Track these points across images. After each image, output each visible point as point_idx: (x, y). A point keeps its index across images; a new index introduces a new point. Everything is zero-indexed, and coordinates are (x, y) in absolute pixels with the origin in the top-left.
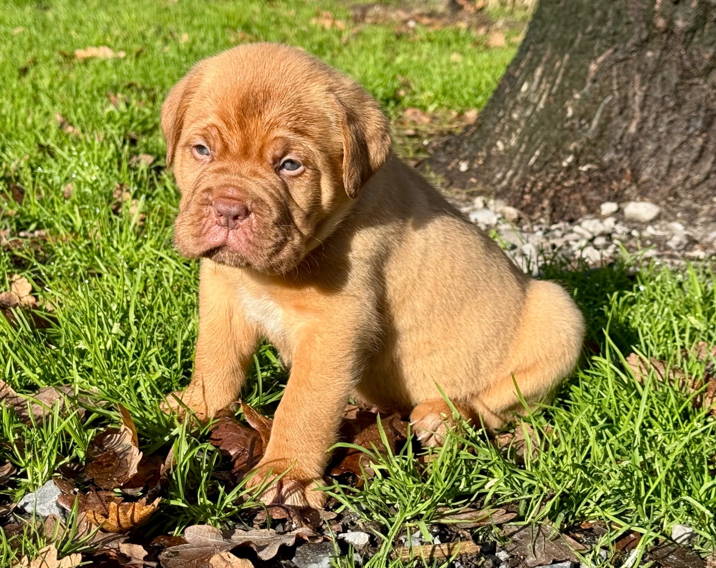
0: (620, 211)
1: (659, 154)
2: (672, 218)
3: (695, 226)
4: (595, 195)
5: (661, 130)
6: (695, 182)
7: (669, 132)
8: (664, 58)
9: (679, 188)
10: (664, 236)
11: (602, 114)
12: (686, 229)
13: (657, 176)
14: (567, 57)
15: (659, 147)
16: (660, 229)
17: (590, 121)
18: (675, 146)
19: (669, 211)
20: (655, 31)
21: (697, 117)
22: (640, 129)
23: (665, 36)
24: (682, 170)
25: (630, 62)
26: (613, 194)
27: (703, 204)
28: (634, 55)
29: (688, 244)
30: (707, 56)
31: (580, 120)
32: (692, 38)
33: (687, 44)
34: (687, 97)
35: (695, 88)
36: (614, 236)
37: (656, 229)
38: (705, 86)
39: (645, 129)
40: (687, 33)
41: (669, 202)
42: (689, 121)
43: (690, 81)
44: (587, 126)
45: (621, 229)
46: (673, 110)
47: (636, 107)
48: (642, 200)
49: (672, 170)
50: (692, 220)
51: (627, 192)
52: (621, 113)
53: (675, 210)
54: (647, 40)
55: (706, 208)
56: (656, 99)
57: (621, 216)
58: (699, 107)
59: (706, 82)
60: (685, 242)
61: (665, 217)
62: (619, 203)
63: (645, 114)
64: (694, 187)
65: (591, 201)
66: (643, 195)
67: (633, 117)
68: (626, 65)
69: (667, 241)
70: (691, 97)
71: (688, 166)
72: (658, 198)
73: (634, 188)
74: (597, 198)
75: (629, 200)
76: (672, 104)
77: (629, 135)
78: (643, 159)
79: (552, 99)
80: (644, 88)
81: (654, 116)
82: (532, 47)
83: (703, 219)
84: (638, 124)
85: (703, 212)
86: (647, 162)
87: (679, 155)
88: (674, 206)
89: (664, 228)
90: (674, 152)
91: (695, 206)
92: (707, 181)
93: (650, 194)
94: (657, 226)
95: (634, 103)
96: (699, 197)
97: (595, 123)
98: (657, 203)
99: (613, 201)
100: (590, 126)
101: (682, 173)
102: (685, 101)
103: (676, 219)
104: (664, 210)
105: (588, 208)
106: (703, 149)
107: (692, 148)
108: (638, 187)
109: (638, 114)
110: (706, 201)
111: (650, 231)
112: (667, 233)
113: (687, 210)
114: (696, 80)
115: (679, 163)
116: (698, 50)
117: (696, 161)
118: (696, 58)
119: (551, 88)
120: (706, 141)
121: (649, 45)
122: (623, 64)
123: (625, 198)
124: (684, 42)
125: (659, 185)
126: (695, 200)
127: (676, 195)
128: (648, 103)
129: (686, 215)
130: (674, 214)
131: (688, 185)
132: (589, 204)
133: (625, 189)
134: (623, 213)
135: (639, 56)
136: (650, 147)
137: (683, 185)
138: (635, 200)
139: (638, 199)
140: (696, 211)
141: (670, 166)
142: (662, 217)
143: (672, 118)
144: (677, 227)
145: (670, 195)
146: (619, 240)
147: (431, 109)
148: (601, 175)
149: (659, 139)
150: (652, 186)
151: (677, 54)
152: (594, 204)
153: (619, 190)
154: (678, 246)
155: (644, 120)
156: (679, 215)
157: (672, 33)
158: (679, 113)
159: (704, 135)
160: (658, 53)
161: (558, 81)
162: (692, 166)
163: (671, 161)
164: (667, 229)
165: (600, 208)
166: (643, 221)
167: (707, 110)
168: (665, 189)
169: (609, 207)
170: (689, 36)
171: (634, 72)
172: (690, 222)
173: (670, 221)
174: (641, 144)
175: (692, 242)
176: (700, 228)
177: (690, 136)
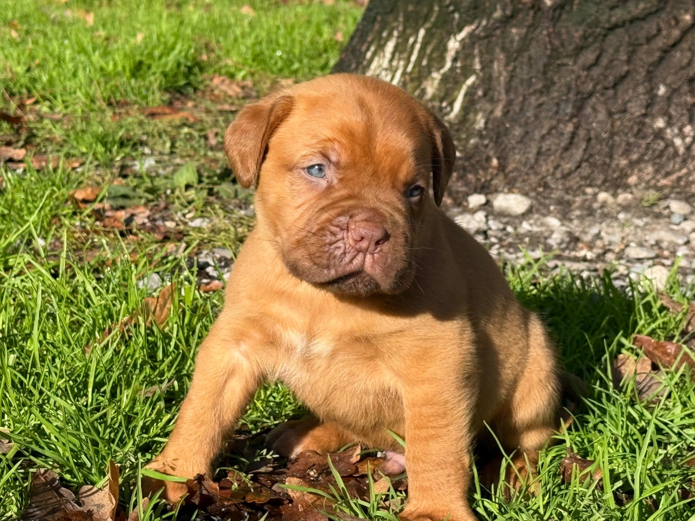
0: (488, 203)
1: (526, 140)
2: (544, 211)
3: (571, 220)
4: (462, 186)
5: (529, 114)
6: (566, 172)
7: (536, 116)
8: (530, 36)
9: (549, 178)
10: (542, 233)
11: (466, 95)
12: (563, 225)
13: (525, 164)
14: (422, 32)
15: (527, 133)
16: (535, 224)
17: (451, 104)
18: (544, 131)
19: (541, 204)
20: (520, 6)
21: (567, 101)
22: (506, 113)
23: (531, 13)
24: (552, 158)
25: (494, 39)
26: (479, 185)
27: (575, 196)
28: (498, 32)
29: (569, 243)
30: (577, 35)
31: (441, 102)
32: (560, 15)
33: (555, 20)
34: (556, 79)
35: (564, 68)
36: (489, 232)
37: (531, 225)
38: (575, 68)
39: (511, 113)
40: (555, 10)
41: (539, 194)
42: (558, 105)
43: (559, 62)
44: (449, 109)
45: (494, 225)
46: (541, 92)
47: (502, 88)
48: (510, 191)
49: (542, 158)
50: (567, 213)
51: (494, 182)
52: (485, 94)
53: (547, 202)
54: (512, 17)
55: (579, 200)
56: (522, 81)
57: (490, 209)
58: (569, 89)
59: (575, 63)
60: (567, 239)
61: (538, 211)
62: (486, 194)
63: (512, 96)
64: (565, 177)
65: (458, 192)
66: (511, 185)
67: (499, 100)
68: (489, 42)
69: (546, 238)
70: (559, 79)
71: (558, 154)
72: (527, 188)
73: (501, 177)
74: (464, 189)
75: (496, 191)
76: (539, 86)
77: (496, 119)
78: (510, 146)
79: (407, 77)
80: (510, 68)
81: (521, 99)
82: (379, 18)
83: (578, 213)
84: (505, 107)
85: (577, 204)
86: (514, 148)
87: (548, 142)
88: (545, 198)
89: (539, 223)
90: (543, 138)
91: (568, 197)
92: (579, 170)
93: (518, 185)
94: (532, 221)
95: (499, 84)
96: (570, 188)
97: (457, 106)
98: (526, 194)
99: (480, 193)
100: (452, 109)
101: (553, 162)
102: (553, 83)
103: (549, 213)
104: (534, 202)
105: (455, 200)
106: (574, 135)
107: (562, 134)
108: (506, 176)
109: (503, 96)
110: (578, 192)
111: (525, 226)
112: (543, 229)
113: (559, 202)
114: (565, 61)
115: (549, 150)
116: (566, 27)
117: (566, 149)
118: (564, 37)
119: (406, 66)
120: (577, 127)
121: (514, 22)
122: (486, 41)
123: (493, 188)
124: (552, 19)
125: (527, 174)
126: (567, 191)
127: (546, 186)
128: (514, 84)
129: (559, 207)
130: (547, 207)
131: (558, 175)
132: (455, 195)
133: (492, 179)
134: (492, 206)
135: (503, 32)
136: (518, 132)
137: (553, 174)
138: (502, 192)
139: (506, 190)
140: (569, 204)
141: (539, 153)
142: (534, 210)
143: (541, 101)
144: (553, 222)
145: (540, 186)
146: (496, 237)
147: (240, 76)
148: (466, 164)
149: (526, 124)
150: (520, 176)
151: (545, 32)
152: (460, 195)
153: (486, 181)
154: (560, 244)
155: (510, 103)
156: (552, 208)
157: (539, 9)
158: (547, 95)
159: (575, 120)
160: (524, 31)
161: (414, 58)
162: (562, 153)
163: (540, 148)
164: (542, 224)
165: (467, 201)
166: (514, 214)
167: (578, 93)
168: (534, 179)
169: (476, 200)
170: (558, 12)
171: (498, 50)
172: (565, 217)
173: (544, 215)
174: (507, 129)
175: (574, 240)
176: (576, 222)
177: (559, 121)
